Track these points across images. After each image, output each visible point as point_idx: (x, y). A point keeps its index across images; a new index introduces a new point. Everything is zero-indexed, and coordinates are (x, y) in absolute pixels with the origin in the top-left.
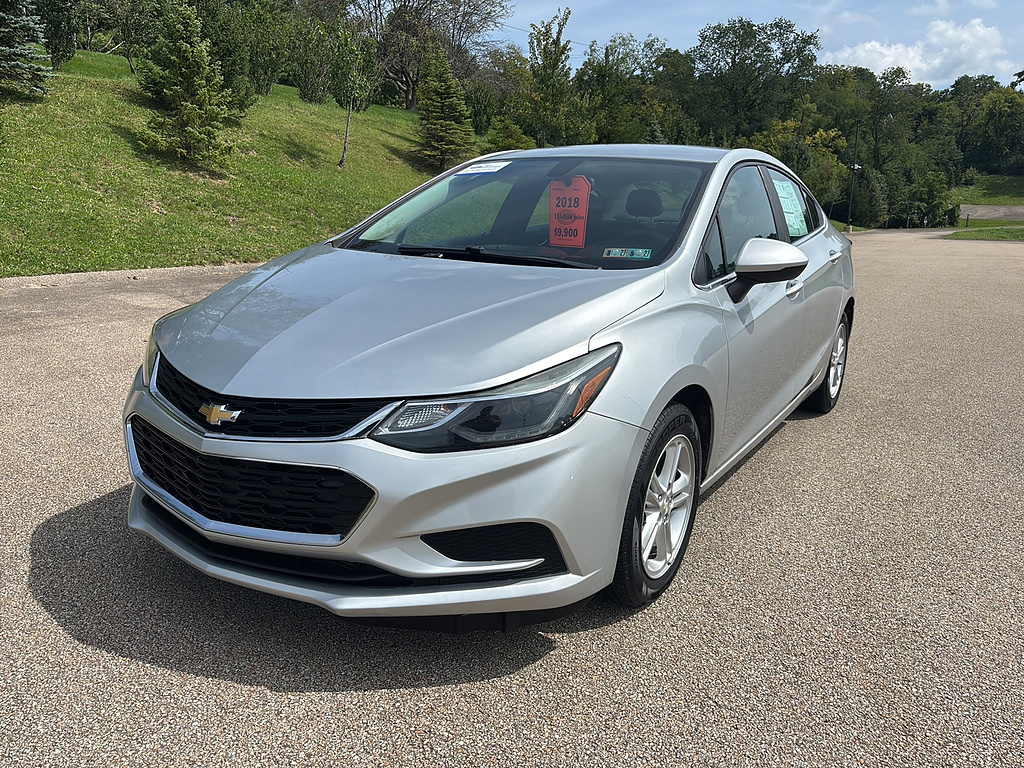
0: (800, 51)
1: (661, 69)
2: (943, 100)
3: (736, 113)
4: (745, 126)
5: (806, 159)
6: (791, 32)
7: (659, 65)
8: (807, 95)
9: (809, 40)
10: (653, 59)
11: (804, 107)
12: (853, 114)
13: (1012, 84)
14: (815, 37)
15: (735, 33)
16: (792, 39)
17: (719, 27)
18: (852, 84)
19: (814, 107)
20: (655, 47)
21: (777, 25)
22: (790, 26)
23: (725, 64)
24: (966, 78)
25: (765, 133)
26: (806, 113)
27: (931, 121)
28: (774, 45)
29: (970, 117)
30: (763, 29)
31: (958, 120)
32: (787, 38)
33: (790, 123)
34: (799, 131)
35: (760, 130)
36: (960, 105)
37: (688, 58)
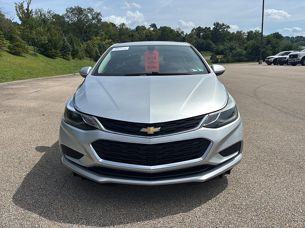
0: (97, 17)
1: (54, 20)
2: (134, 32)
3: (82, 34)
4: (85, 38)
5: (105, 48)
6: (93, 11)
7: (53, 19)
8: (101, 30)
9: (99, 14)
10: (51, 17)
11: (101, 33)
12: (114, 35)
13: (149, 28)
14: (101, 13)
15: (77, 10)
16: (94, 13)
17: (71, 8)
18: (111, 27)
19: (104, 33)
20: (51, 13)
21: (89, 9)
22: (93, 10)
23: (75, 19)
24: (138, 26)
25: (92, 40)
26: (102, 35)
27: (132, 37)
28: (89, 15)
29: (141, 37)
30: (85, 10)
31: (139, 37)
32: (93, 13)
33: (98, 38)
34: (101, 40)
35: (90, 39)
36: (139, 34)
37: (62, 17)
